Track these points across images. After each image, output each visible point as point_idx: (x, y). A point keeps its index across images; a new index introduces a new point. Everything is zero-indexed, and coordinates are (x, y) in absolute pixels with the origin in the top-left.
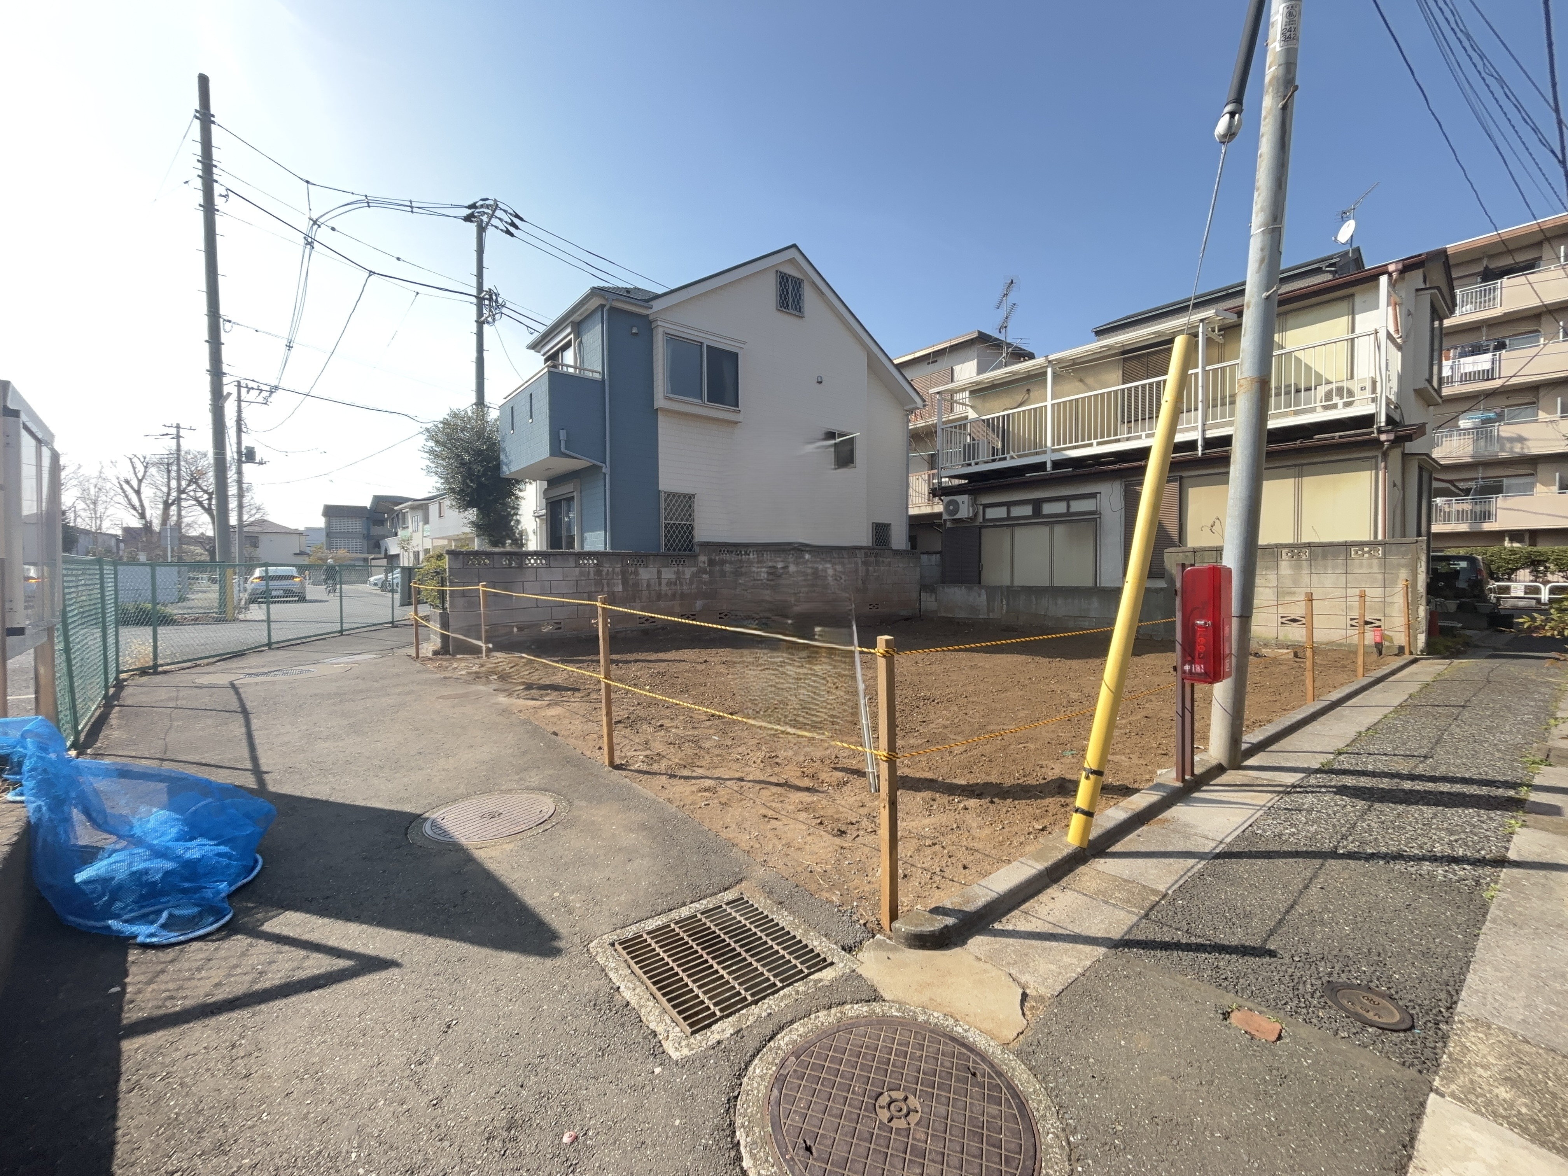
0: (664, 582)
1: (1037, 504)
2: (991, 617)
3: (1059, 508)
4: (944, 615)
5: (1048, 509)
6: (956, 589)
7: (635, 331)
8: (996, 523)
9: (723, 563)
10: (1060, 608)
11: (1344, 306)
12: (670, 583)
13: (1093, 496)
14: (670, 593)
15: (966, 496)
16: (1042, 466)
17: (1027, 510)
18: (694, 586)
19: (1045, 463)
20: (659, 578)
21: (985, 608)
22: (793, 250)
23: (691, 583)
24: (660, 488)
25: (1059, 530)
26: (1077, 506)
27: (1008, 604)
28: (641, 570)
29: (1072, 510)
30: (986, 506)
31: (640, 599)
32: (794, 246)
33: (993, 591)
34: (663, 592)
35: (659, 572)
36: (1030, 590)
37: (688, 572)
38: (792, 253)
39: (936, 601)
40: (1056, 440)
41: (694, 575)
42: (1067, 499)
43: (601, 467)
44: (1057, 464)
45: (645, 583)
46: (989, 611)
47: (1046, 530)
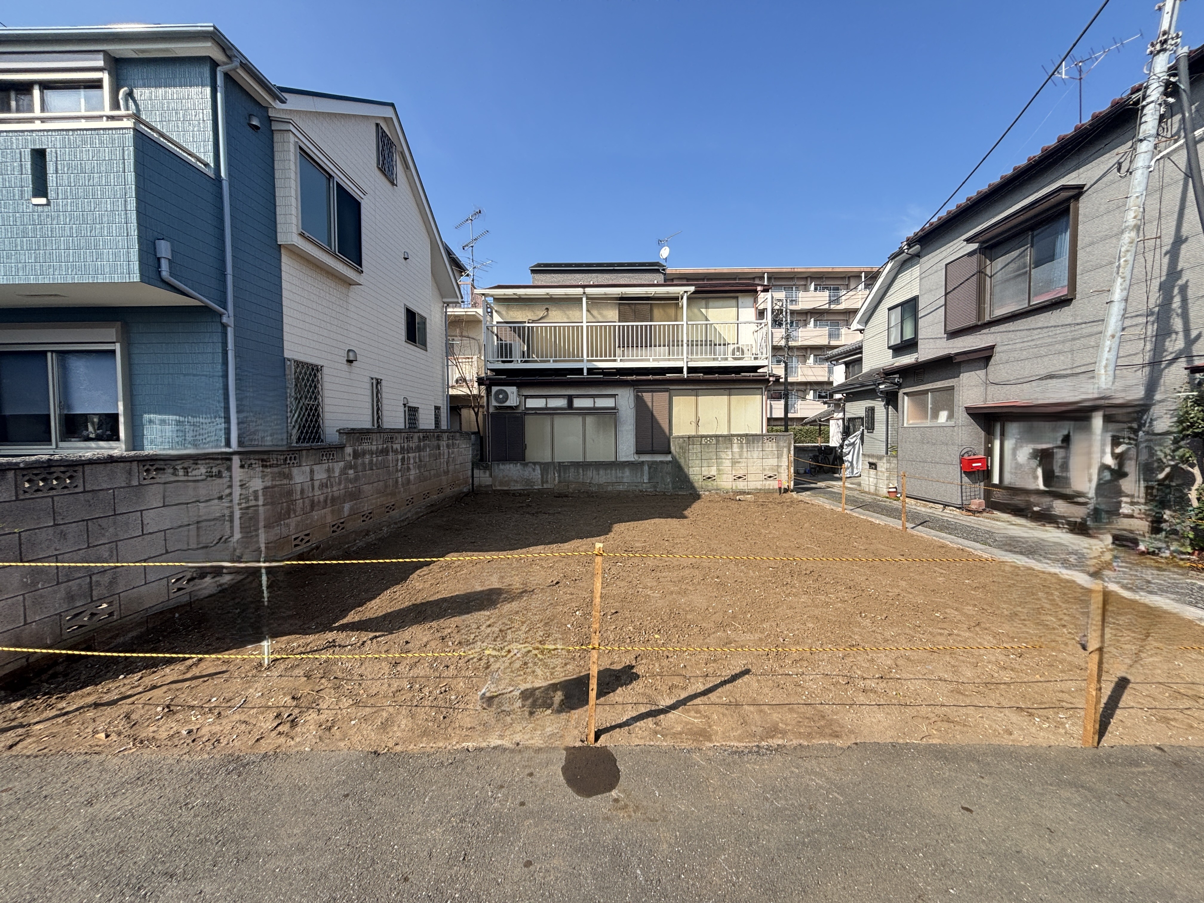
0: (317, 484)
1: (570, 399)
2: (545, 486)
3: (587, 403)
4: (499, 488)
5: (578, 403)
6: (511, 465)
7: (255, 122)
8: (536, 411)
9: (364, 453)
10: (602, 478)
11: (734, 302)
12: (323, 486)
13: (614, 396)
14: (322, 498)
15: (515, 388)
16: (580, 371)
17: (561, 403)
18: (342, 486)
19: (582, 370)
20: (312, 480)
21: (540, 480)
22: (390, 109)
23: (340, 483)
24: (286, 355)
25: (589, 420)
26: (601, 403)
27: (559, 476)
28: (295, 471)
29: (597, 405)
30: (526, 397)
31: (295, 511)
32: (392, 105)
33: (545, 467)
34: (316, 498)
35: (312, 472)
36: (577, 465)
37: (338, 467)
38: (388, 112)
39: (491, 476)
40: (591, 353)
41: (343, 472)
42: (593, 396)
43: (221, 315)
44: (590, 371)
45: (298, 488)
46: (543, 483)
47: (580, 419)
